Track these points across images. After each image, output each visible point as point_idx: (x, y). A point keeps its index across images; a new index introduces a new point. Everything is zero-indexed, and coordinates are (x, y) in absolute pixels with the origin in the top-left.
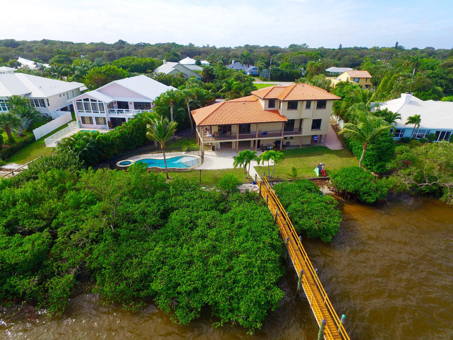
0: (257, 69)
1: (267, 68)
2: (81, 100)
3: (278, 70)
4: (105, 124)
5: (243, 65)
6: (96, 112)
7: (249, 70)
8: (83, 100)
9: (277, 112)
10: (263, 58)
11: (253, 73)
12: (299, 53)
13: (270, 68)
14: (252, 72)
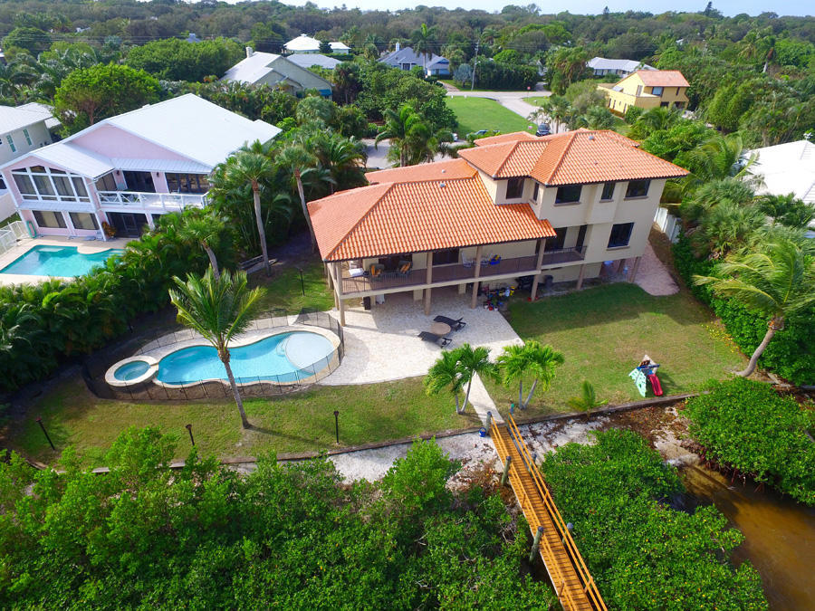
0: (447, 63)
1: (468, 60)
2: (24, 170)
3: (491, 66)
4: (97, 228)
5: (418, 56)
6: (70, 200)
7: (430, 65)
8: (29, 170)
9: (525, 209)
10: (459, 39)
11: (440, 72)
12: (531, 28)
13: (476, 61)
14: (437, 70)
